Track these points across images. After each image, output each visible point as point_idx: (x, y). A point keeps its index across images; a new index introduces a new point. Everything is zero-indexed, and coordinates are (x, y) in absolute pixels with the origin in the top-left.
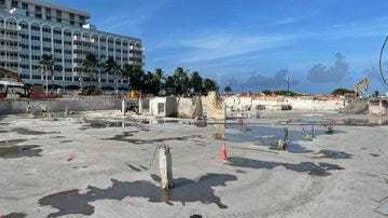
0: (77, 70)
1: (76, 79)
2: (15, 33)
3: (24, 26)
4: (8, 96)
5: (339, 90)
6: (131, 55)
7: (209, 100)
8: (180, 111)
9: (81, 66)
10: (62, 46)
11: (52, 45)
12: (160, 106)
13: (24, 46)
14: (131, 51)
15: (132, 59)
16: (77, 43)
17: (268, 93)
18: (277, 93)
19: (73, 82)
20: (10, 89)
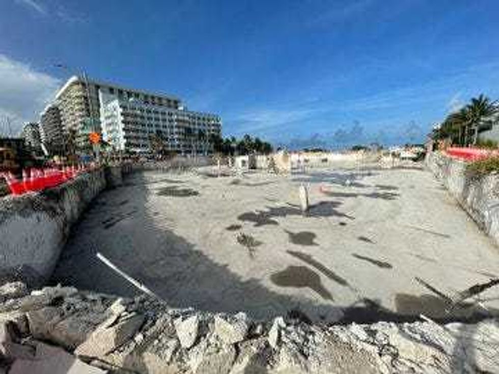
0: (179, 139)
1: (179, 146)
2: (136, 116)
3: (142, 110)
4: (141, 159)
5: (356, 147)
6: (213, 128)
7: (278, 157)
8: (258, 165)
9: (181, 137)
10: (167, 124)
11: (161, 123)
12: (244, 162)
13: (143, 125)
14: (213, 125)
15: (213, 130)
16: (177, 120)
17: (307, 151)
18: (315, 151)
19: (176, 148)
20: (141, 155)
